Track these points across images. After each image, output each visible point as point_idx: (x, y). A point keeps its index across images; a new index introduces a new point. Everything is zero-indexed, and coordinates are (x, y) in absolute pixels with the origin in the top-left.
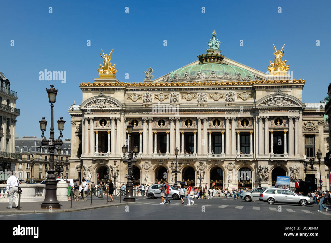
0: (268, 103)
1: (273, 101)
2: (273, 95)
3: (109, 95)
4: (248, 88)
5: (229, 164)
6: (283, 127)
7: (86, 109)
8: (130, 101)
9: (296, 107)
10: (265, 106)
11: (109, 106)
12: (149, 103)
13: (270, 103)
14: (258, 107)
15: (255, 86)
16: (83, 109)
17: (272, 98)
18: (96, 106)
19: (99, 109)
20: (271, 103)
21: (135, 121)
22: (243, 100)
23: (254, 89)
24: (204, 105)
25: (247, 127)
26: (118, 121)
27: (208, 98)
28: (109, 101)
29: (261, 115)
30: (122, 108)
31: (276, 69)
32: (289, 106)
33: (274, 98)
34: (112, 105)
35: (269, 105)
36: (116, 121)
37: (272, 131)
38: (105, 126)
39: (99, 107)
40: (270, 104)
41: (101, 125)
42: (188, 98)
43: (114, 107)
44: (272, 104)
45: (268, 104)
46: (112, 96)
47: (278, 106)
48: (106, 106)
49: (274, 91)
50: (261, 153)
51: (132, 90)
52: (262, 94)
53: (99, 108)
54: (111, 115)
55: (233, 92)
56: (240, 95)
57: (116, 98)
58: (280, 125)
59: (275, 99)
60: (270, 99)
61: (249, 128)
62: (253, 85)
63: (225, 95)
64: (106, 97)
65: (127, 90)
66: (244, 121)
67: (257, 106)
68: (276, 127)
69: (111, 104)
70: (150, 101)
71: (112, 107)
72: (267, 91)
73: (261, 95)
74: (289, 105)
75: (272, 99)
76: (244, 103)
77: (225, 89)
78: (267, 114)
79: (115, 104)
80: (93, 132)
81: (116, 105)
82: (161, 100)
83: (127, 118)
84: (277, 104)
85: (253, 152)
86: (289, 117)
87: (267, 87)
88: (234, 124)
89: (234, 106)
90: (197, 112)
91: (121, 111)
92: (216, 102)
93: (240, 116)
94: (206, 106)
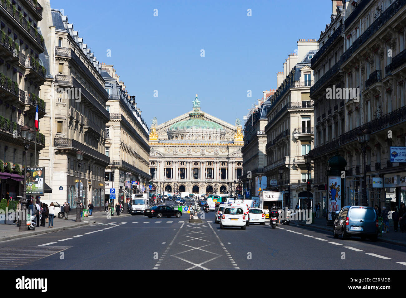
1: (237, 154)
2: (237, 151)
4: (225, 147)
6: (241, 166)
8: (166, 152)
10: (233, 156)
12: (176, 154)
14: (230, 157)
21: (169, 163)
23: (228, 147)
24: (204, 155)
25: (224, 166)
26: (161, 163)
27: (206, 151)
28: (156, 153)
29: (231, 160)
31: (238, 138)
34: (158, 155)
36: (160, 162)
37: (236, 168)
38: (154, 165)
41: (152, 165)
42: (196, 151)
43: (159, 156)
44: (236, 156)
46: (157, 150)
47: (239, 156)
48: (155, 155)
49: (237, 149)
50: (231, 179)
51: (167, 146)
53: (151, 156)
54: (158, 160)
55: (218, 148)
56: (221, 150)
57: (160, 151)
60: (235, 153)
61: (226, 167)
62: (227, 145)
63: (214, 150)
64: (155, 150)
65: (165, 146)
66: (223, 163)
68: (238, 166)
70: (177, 152)
72: (234, 149)
73: (232, 150)
76: (223, 154)
77: (214, 147)
78: (234, 160)
79: (159, 154)
82: (182, 152)
83: (165, 161)
85: (227, 178)
87: (234, 147)
88: (218, 164)
89: (218, 156)
90: (200, 159)
91: (162, 157)
92: (210, 153)
93: (221, 161)
94: (205, 155)
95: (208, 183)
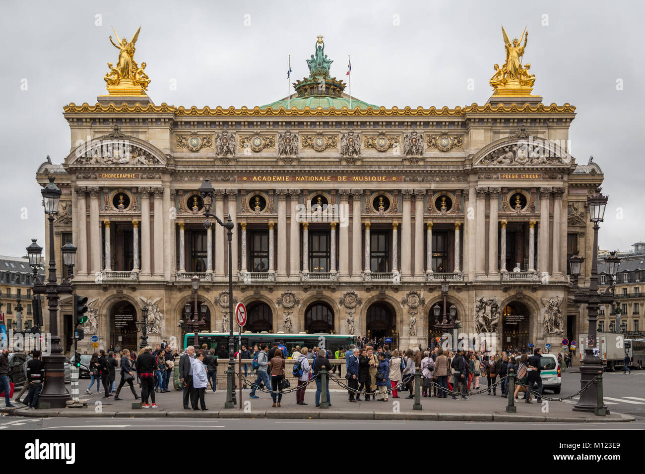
0: (498, 157)
1: (510, 154)
2: (509, 139)
3: (135, 135)
4: (452, 124)
5: (411, 294)
6: (529, 213)
7: (79, 166)
8: (183, 152)
9: (558, 167)
10: (494, 165)
11: (136, 160)
12: (229, 156)
13: (503, 158)
15: (470, 119)
16: (72, 168)
17: (507, 147)
18: (105, 160)
19: (111, 166)
20: (505, 158)
21: (195, 199)
22: (442, 151)
23: (465, 125)
24: (355, 160)
25: (449, 212)
26: (157, 197)
27: (362, 145)
28: (135, 150)
30: (168, 164)
32: (543, 164)
33: (511, 146)
34: (142, 159)
35: (501, 162)
36: (151, 196)
37: (505, 221)
38: (125, 208)
39: (110, 162)
40: (503, 160)
41: (117, 208)
42: (317, 145)
43: (147, 164)
44: (507, 161)
45: (499, 159)
46: (142, 137)
47: (521, 164)
49: (509, 131)
50: (480, 270)
51: (187, 123)
52: (484, 137)
53: (110, 164)
55: (419, 131)
56: (433, 141)
57: (151, 142)
58: (522, 208)
59: (515, 148)
60: (503, 148)
61: (454, 215)
62: (464, 115)
63: (402, 137)
65: (176, 124)
66: (444, 200)
67: (476, 164)
68: (514, 212)
69: (139, 155)
70: (232, 150)
71: (142, 163)
72: (494, 131)
73: (483, 139)
74: (544, 162)
75: (507, 149)
76: (444, 158)
77: (401, 124)
78: (496, 183)
79: (148, 156)
80: (98, 222)
81: (151, 160)
82: (257, 150)
83: (177, 191)
84: (519, 161)
86: (542, 190)
87: (495, 120)
88: (420, 205)
89: (421, 163)
90: (339, 178)
91: (164, 171)
92: (382, 155)
93: (433, 186)
94: (359, 163)
95: (375, 287)
